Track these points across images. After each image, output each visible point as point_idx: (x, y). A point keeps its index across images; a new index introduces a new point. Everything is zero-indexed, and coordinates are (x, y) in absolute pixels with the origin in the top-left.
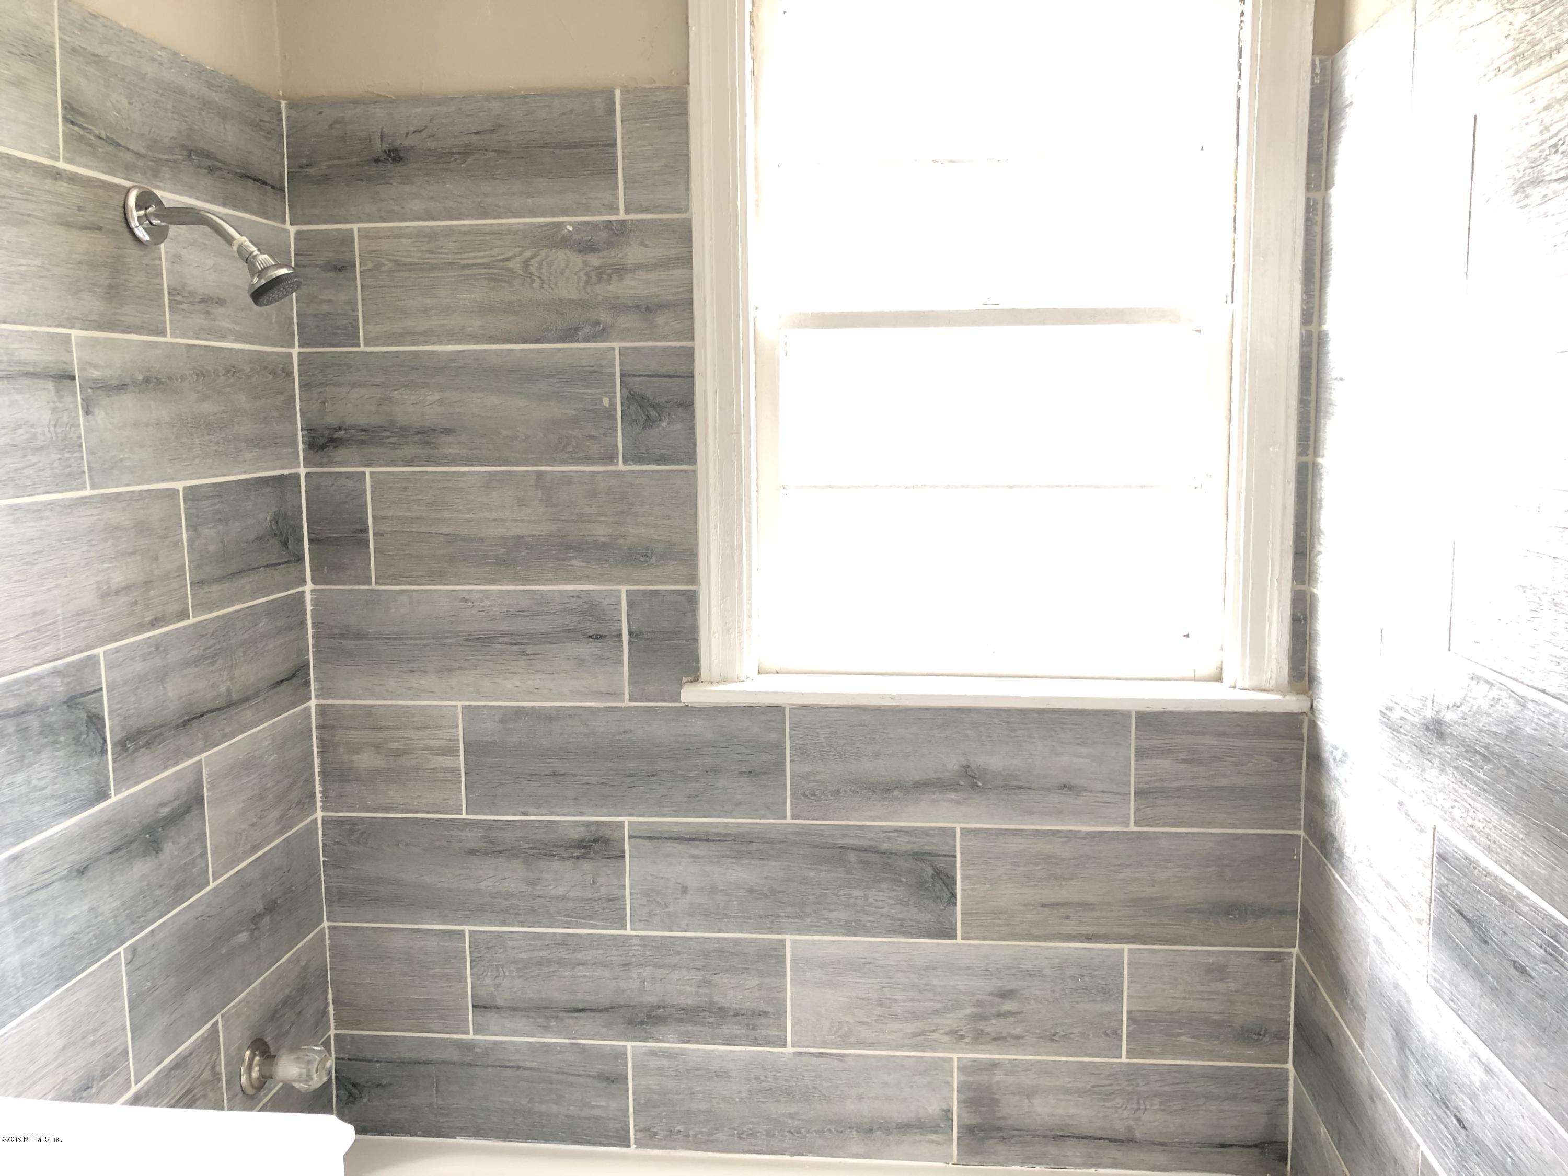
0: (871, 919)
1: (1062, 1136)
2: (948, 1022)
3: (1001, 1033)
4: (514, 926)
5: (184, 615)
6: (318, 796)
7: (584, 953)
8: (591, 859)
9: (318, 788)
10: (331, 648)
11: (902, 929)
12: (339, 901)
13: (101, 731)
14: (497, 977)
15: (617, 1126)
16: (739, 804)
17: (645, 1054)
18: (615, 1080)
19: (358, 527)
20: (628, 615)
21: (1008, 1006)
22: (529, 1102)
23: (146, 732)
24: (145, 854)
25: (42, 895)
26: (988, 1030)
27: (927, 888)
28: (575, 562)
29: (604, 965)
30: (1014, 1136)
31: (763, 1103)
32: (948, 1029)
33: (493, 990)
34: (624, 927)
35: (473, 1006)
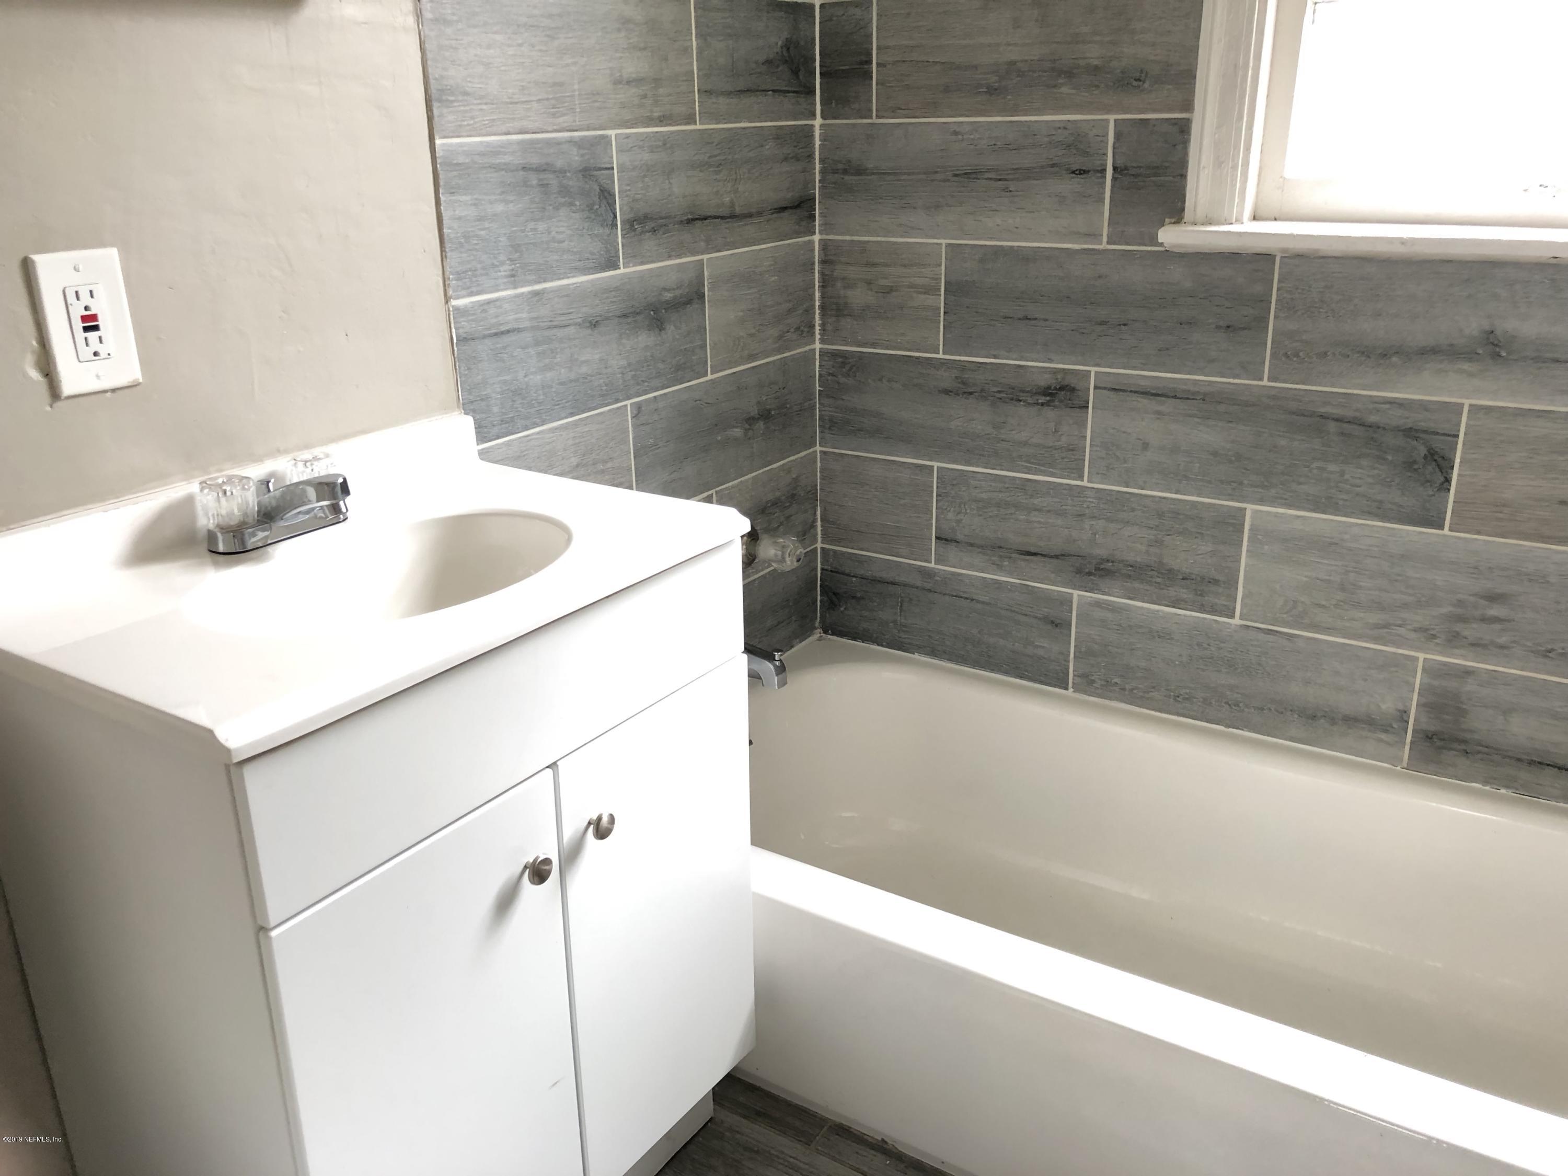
0: (1345, 497)
1: (1540, 763)
2: (1419, 618)
3: (1481, 639)
4: (978, 466)
5: (690, 119)
6: (817, 328)
7: (1040, 499)
8: (1055, 407)
9: (818, 321)
10: (835, 183)
11: (1380, 512)
12: (830, 428)
13: (612, 205)
14: (959, 513)
15: (1058, 668)
16: (1212, 361)
17: (1090, 604)
18: (1059, 625)
19: (864, 58)
20: (1114, 148)
21: (1495, 611)
22: (979, 632)
23: (652, 219)
24: (650, 328)
25: (560, 333)
26: (1466, 633)
27: (1416, 470)
28: (1065, 90)
29: (1061, 514)
30: (1479, 752)
31: (1203, 670)
32: (1417, 625)
33: (955, 524)
34: (1081, 478)
35: (937, 538)
